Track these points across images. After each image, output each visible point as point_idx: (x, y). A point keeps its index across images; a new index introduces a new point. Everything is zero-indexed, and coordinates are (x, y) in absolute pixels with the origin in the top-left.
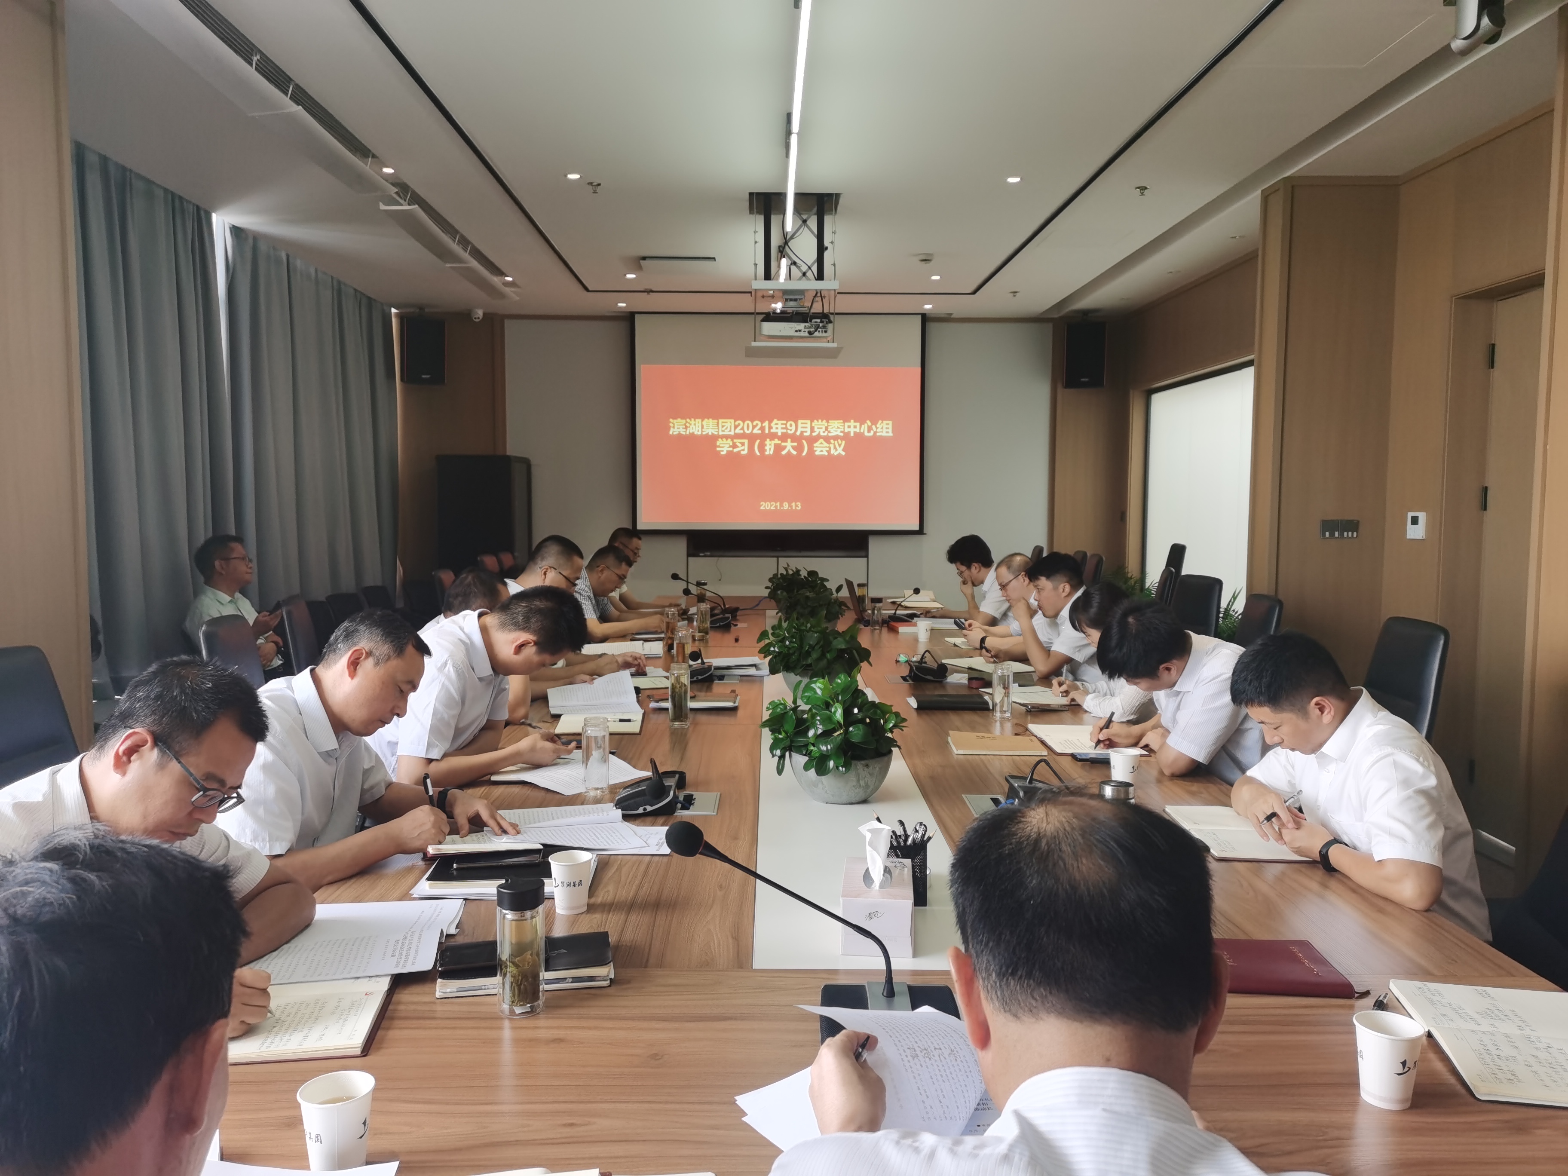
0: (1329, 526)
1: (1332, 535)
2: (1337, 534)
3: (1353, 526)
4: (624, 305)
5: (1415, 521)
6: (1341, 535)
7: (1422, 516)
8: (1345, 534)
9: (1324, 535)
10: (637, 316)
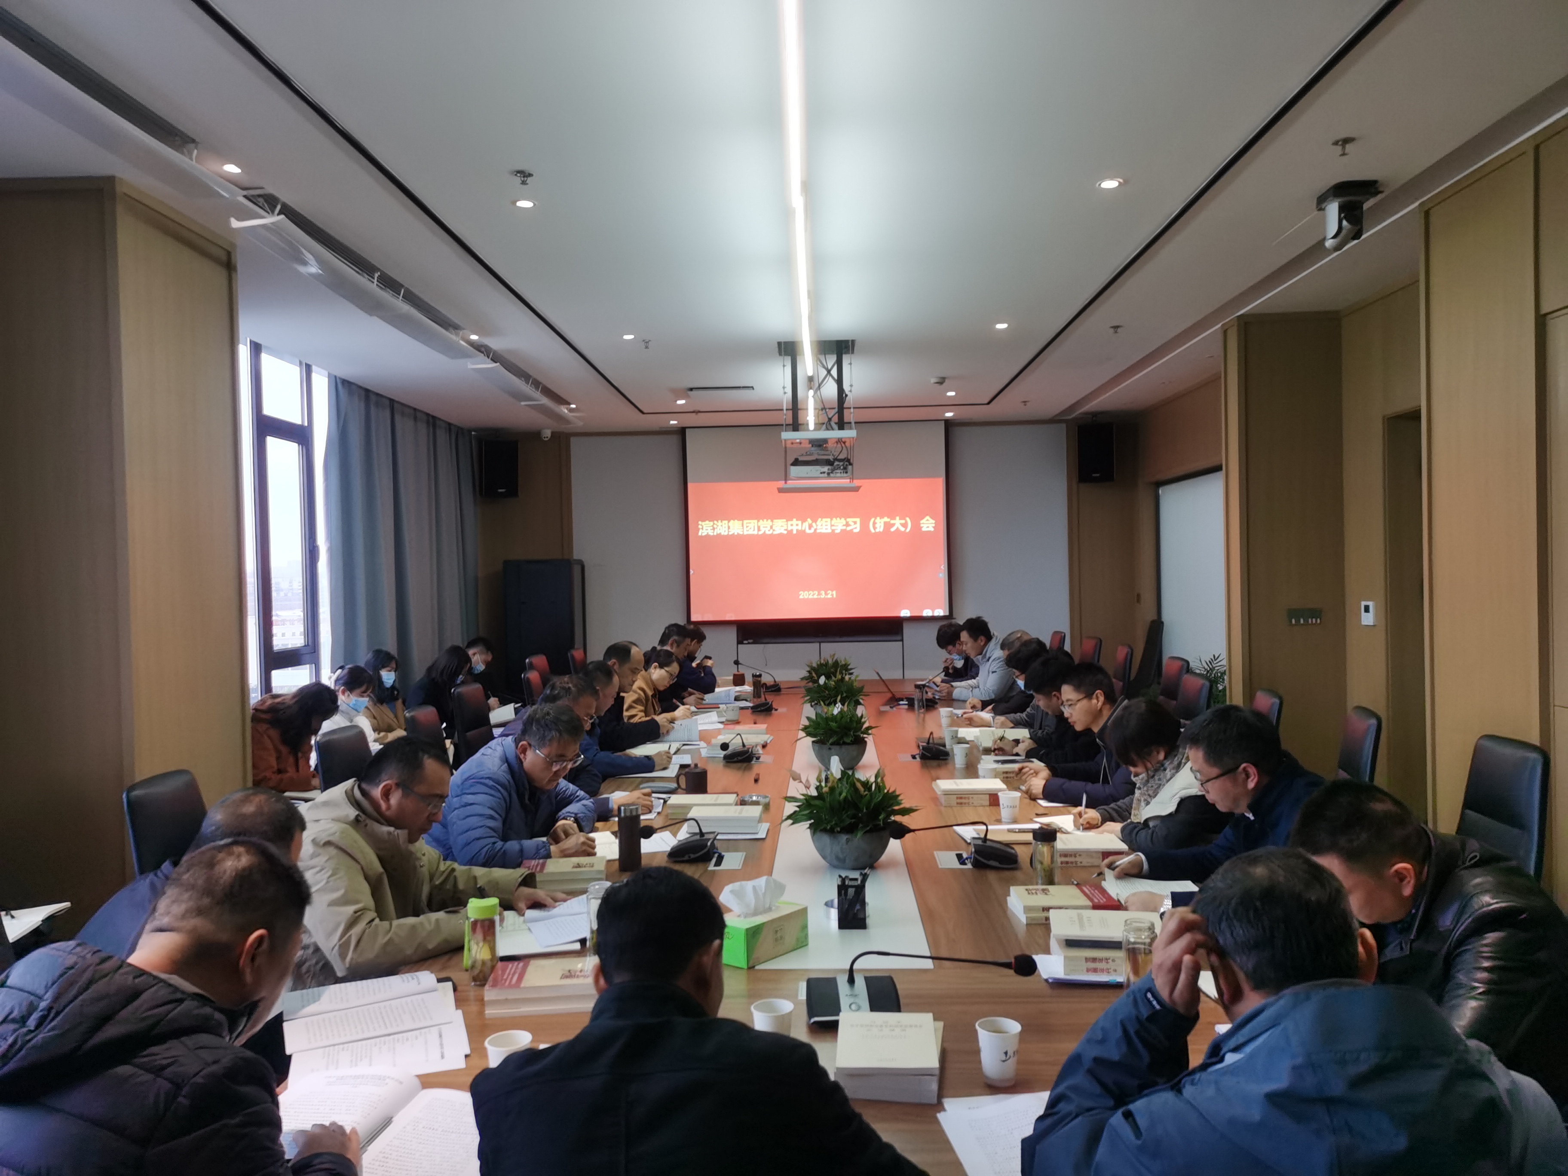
0: (1294, 613)
1: (1298, 621)
2: (1302, 621)
3: (1315, 613)
4: (675, 422)
5: (1367, 609)
6: (1306, 621)
7: (1371, 604)
8: (1310, 620)
9: (1291, 622)
10: (687, 430)
